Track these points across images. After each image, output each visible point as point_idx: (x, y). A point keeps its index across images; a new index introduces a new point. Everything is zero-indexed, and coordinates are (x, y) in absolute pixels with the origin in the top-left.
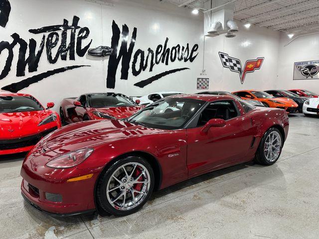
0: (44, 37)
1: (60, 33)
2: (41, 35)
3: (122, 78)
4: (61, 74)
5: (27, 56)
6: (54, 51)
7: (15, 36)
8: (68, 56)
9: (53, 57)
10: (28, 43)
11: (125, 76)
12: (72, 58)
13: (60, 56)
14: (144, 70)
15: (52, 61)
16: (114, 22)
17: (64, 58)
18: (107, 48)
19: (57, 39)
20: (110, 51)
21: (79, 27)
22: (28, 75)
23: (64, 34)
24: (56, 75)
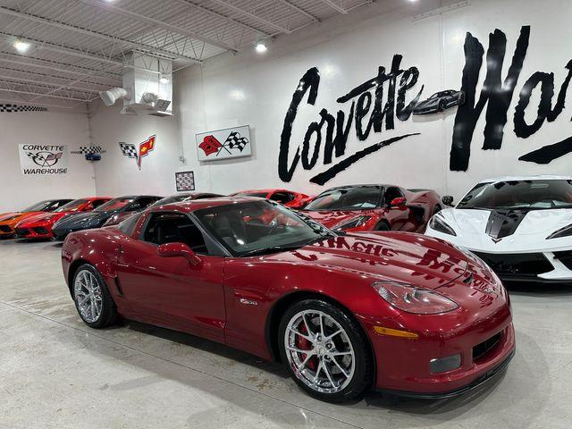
0: (354, 103)
1: (373, 91)
2: (349, 103)
3: (485, 148)
4: (373, 154)
5: (334, 135)
6: (365, 121)
7: (324, 113)
8: (384, 124)
9: (364, 129)
10: (336, 117)
11: (493, 142)
12: (390, 126)
13: (372, 127)
14: (551, 119)
15: (362, 137)
16: (469, 35)
17: (378, 129)
18: (449, 93)
19: (370, 102)
20: (456, 98)
21: (402, 71)
22: (336, 161)
23: (380, 91)
24: (367, 157)
